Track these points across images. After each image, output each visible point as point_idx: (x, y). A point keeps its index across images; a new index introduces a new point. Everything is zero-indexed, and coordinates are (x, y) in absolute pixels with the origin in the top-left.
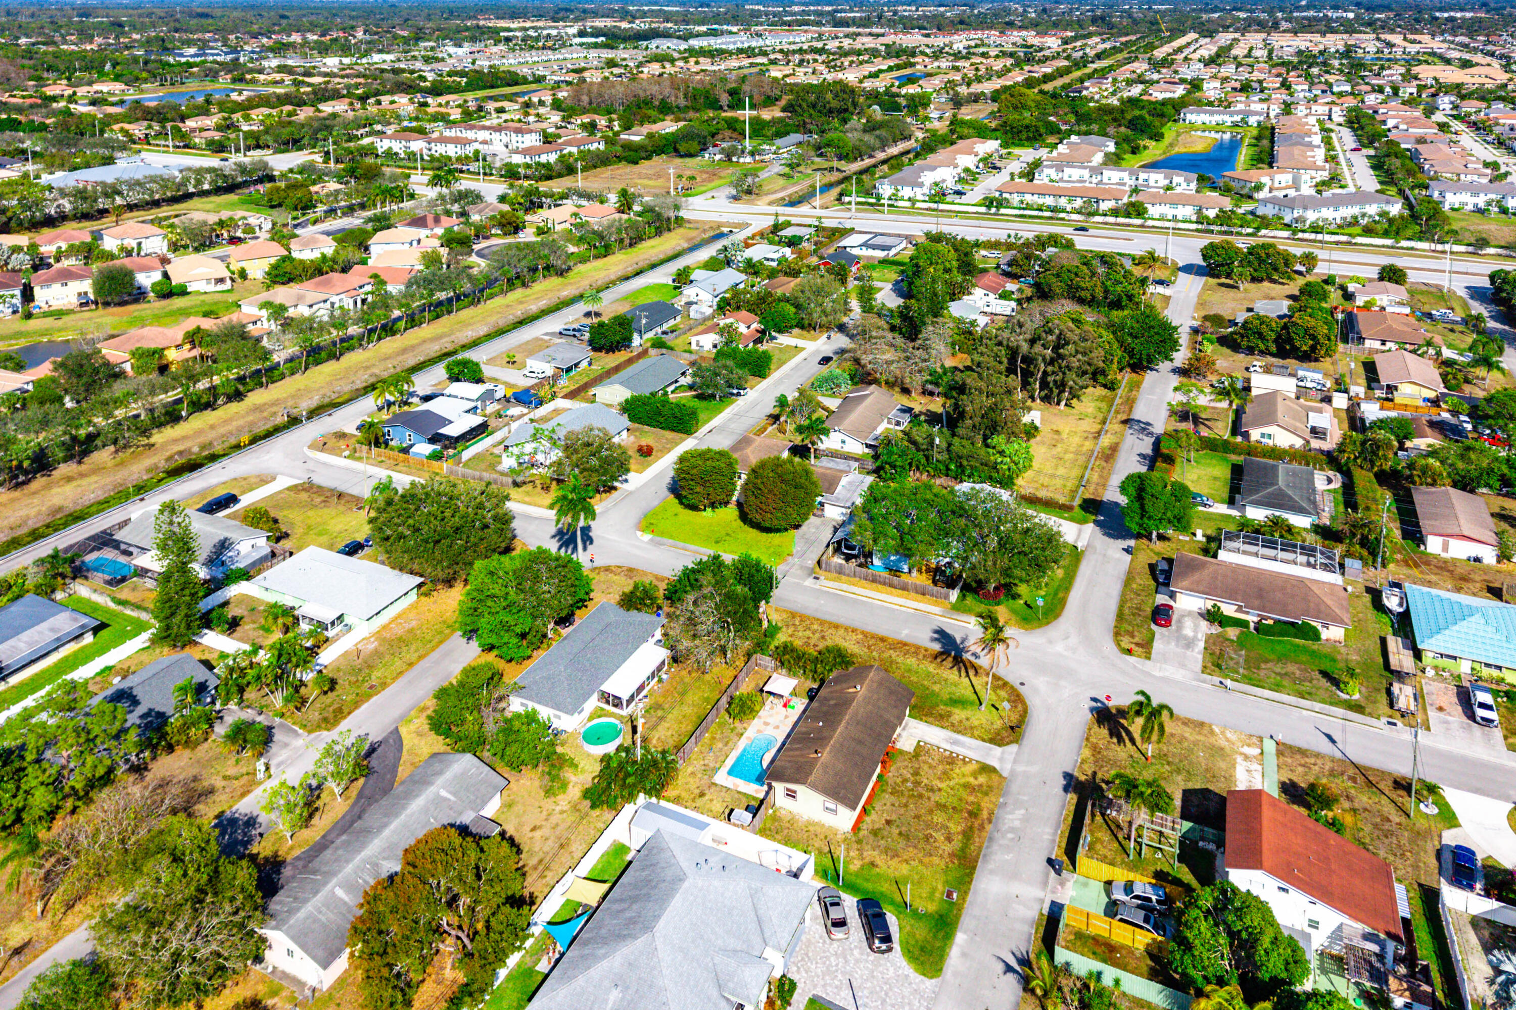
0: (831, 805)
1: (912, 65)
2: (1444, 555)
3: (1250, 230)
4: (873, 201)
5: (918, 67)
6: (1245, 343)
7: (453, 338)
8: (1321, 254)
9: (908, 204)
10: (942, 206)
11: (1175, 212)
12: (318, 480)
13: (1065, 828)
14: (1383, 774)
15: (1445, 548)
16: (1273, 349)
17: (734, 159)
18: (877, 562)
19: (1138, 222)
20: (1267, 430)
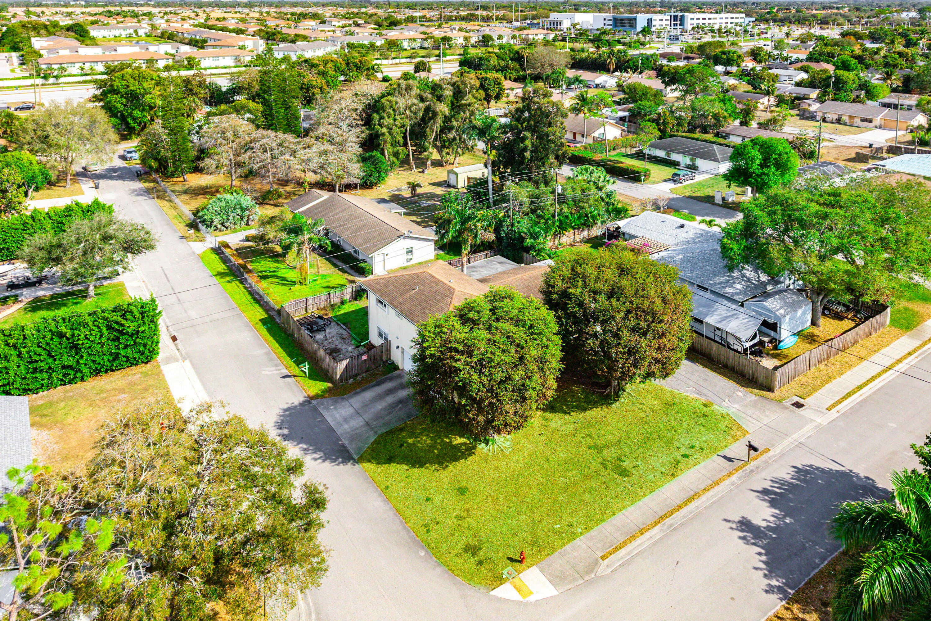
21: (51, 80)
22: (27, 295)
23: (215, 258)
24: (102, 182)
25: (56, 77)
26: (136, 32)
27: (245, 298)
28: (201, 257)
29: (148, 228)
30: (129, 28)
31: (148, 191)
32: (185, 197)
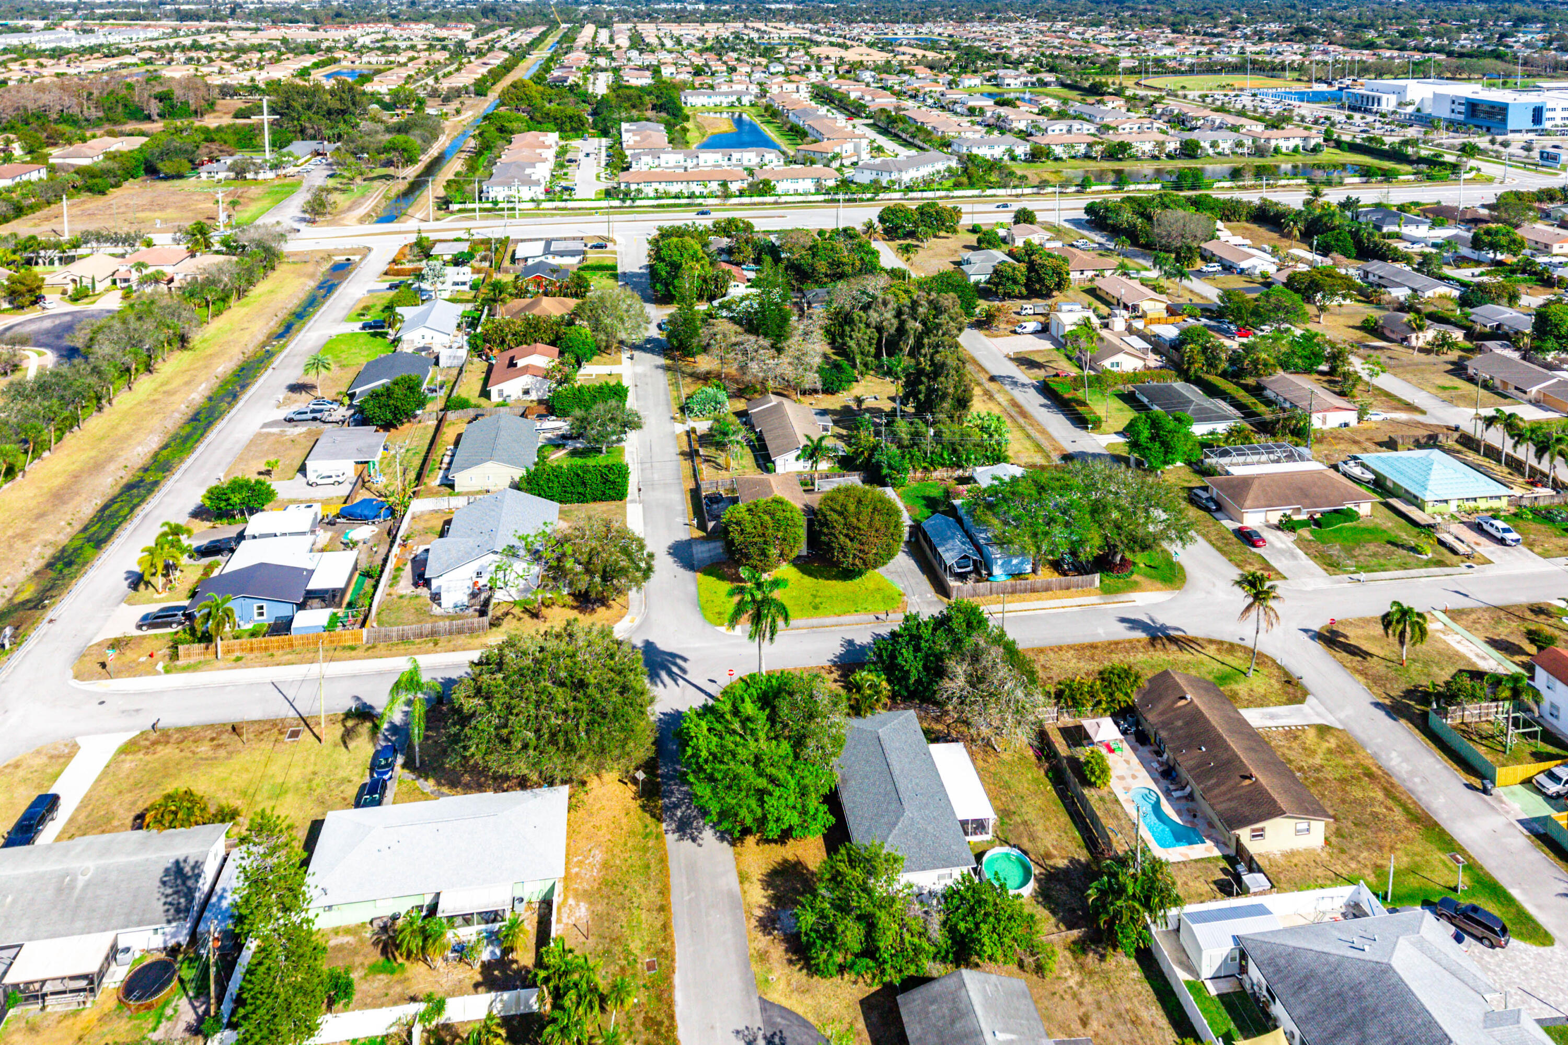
0: (1303, 825)
1: (335, 61)
2: (1325, 428)
3: (869, 196)
4: (489, 205)
5: (344, 63)
6: (1001, 290)
7: (121, 462)
8: (965, 208)
9: (531, 205)
10: (570, 204)
11: (795, 186)
12: (168, 720)
13: (1438, 753)
14: (1519, 606)
15: (1324, 422)
16: (1025, 292)
17: (250, 176)
18: (997, 571)
19: (771, 199)
20: (1115, 359)
21: (628, 203)
22: (571, 445)
23: (685, 438)
24: (637, 354)
25: (633, 200)
26: (739, 100)
27: (689, 472)
28: (678, 437)
29: (641, 414)
30: (732, 94)
31: (667, 368)
32: (689, 380)
